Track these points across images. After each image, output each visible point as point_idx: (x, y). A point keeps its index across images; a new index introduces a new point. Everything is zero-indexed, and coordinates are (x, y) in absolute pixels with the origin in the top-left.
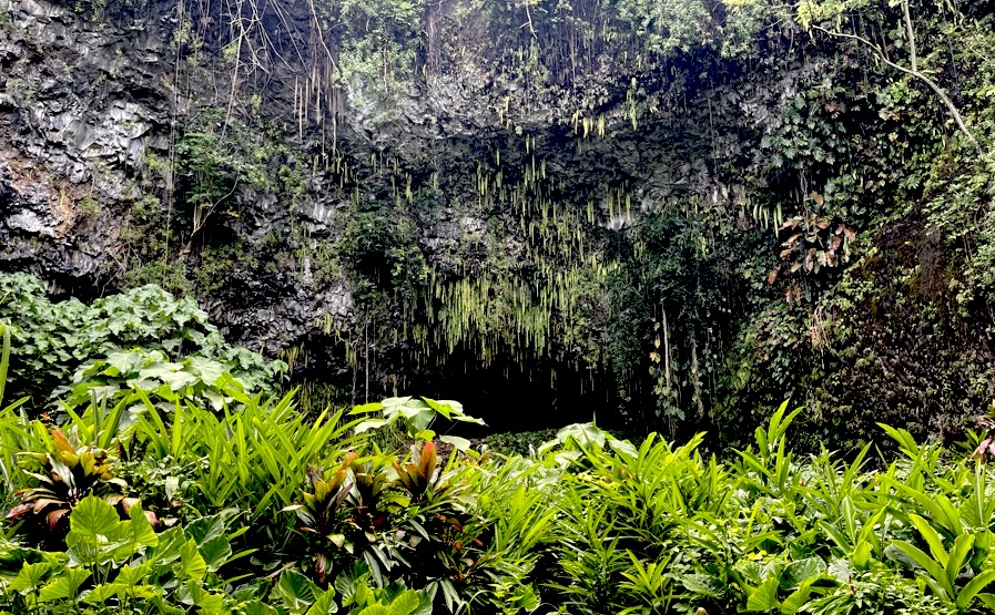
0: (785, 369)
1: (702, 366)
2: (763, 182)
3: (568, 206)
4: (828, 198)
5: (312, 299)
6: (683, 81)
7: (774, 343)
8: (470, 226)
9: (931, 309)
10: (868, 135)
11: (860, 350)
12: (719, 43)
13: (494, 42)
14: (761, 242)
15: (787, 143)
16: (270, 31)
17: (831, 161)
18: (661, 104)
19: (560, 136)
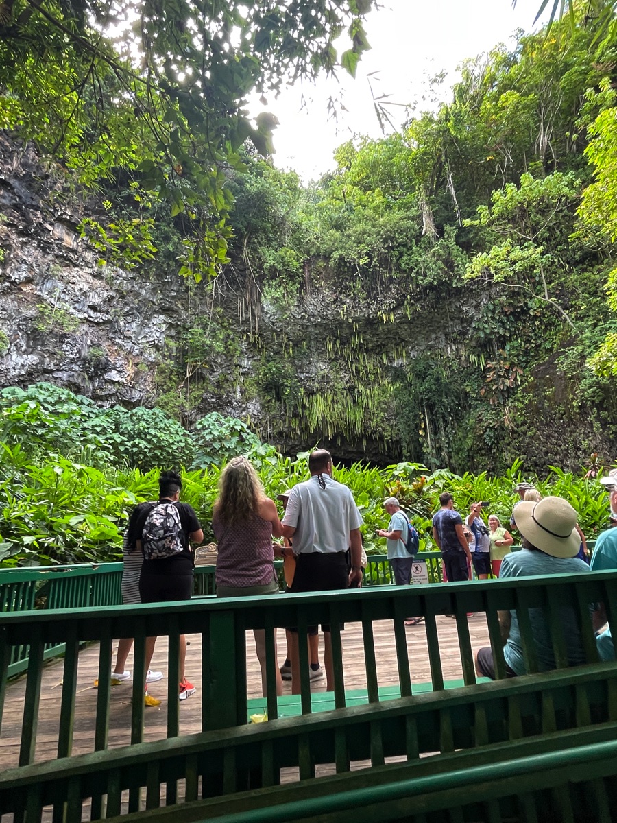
0: (491, 438)
1: (447, 436)
2: (473, 343)
3: (372, 355)
4: (508, 353)
5: (240, 407)
6: (434, 297)
7: (485, 425)
8: (322, 367)
9: (561, 408)
10: (524, 321)
11: (528, 428)
12: (451, 281)
13: (339, 279)
14: (474, 373)
15: (486, 326)
16: (227, 277)
17: (508, 334)
18: (422, 307)
19: (371, 323)
